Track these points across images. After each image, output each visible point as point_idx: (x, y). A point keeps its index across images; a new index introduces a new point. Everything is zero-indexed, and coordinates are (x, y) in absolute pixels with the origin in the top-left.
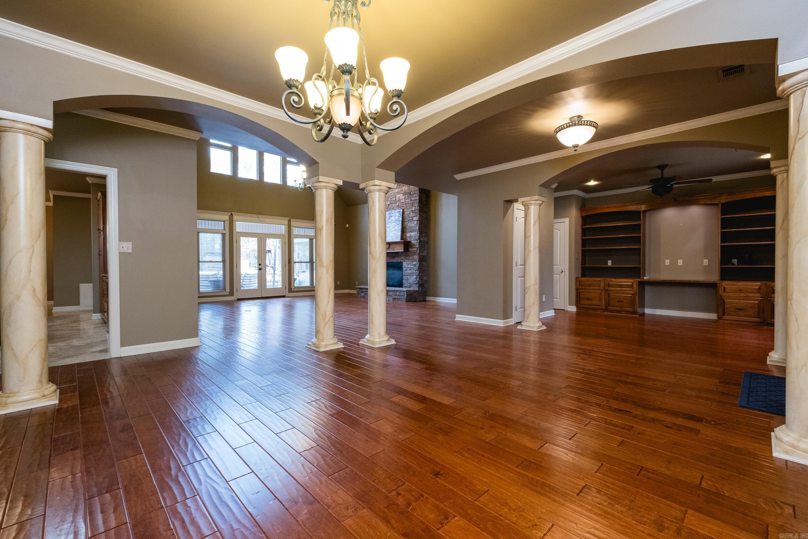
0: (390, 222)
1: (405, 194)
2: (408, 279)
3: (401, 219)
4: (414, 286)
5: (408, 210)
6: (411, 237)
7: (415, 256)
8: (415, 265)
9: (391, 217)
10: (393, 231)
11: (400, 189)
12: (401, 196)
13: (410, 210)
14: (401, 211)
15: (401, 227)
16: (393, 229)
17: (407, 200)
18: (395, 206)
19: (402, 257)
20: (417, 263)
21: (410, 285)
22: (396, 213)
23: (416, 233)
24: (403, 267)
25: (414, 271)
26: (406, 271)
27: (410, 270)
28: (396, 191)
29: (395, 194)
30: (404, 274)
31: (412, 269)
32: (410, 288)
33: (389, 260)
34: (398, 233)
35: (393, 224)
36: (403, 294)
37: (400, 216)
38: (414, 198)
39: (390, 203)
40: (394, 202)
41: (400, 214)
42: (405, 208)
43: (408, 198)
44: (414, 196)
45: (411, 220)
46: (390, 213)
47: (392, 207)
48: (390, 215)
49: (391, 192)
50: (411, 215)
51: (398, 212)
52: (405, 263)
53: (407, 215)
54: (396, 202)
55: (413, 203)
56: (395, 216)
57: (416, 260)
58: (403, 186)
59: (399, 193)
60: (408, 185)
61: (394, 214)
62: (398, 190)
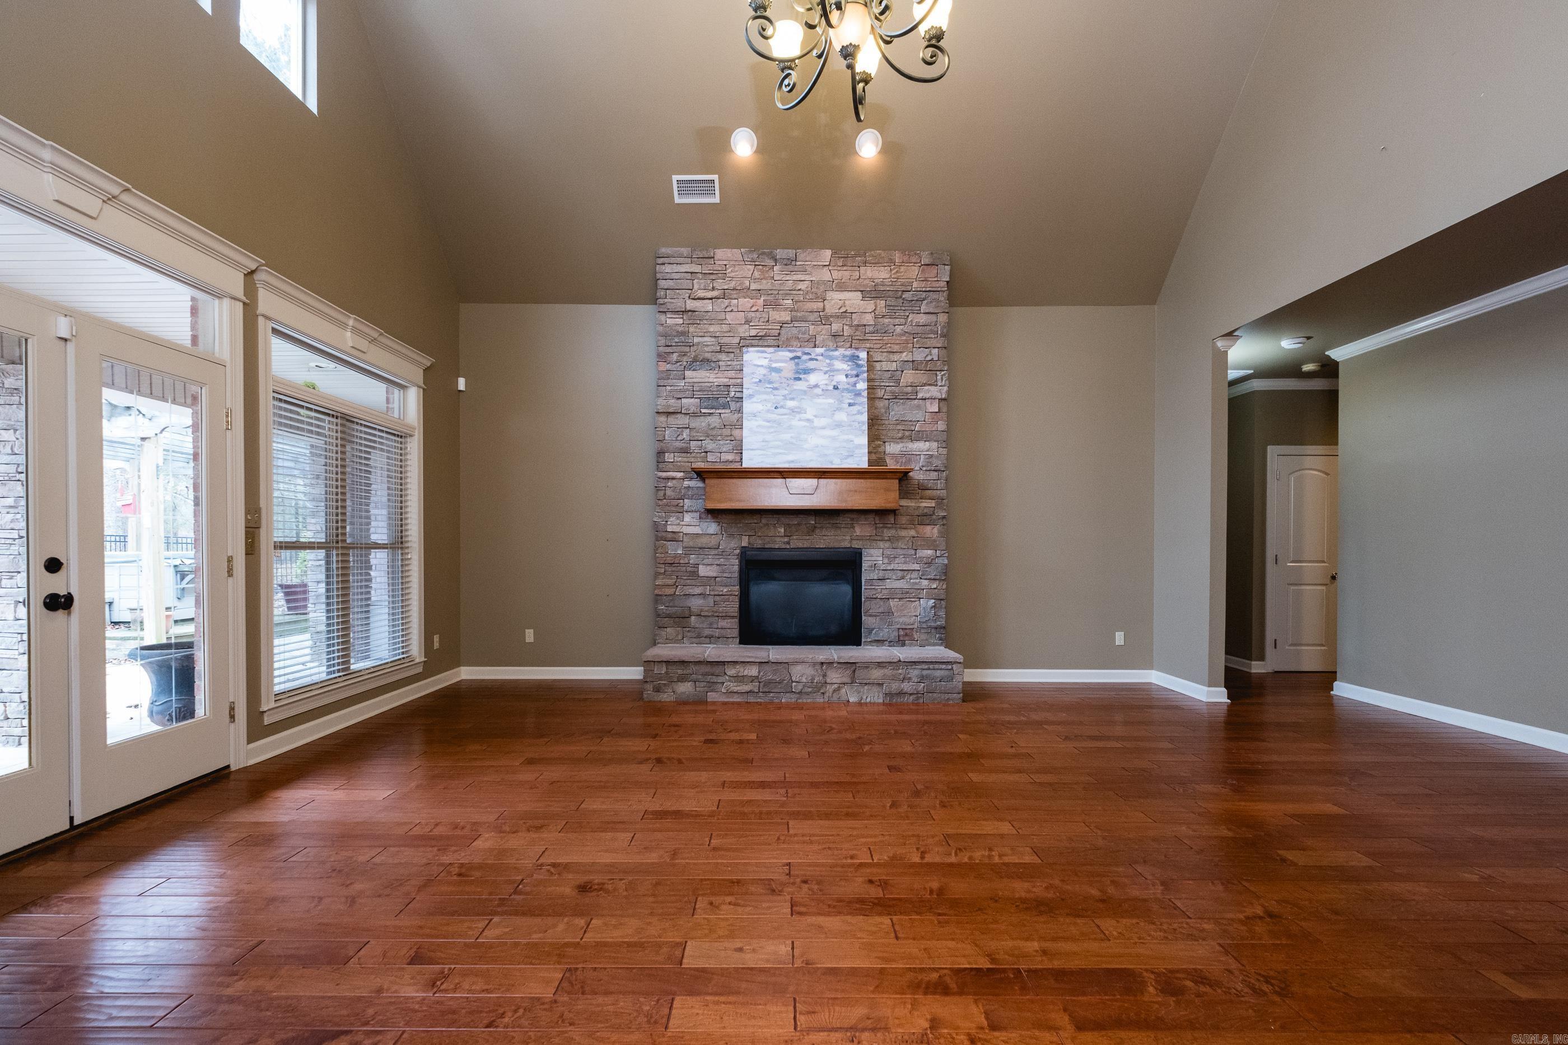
0: (805, 393)
1: (873, 293)
2: (889, 613)
3: (862, 386)
4: (924, 637)
5: (896, 357)
6: (908, 456)
7: (929, 528)
8: (929, 563)
9: (807, 371)
10: (823, 428)
11: (847, 273)
12: (853, 300)
13: (904, 356)
14: (863, 355)
15: (865, 417)
16: (823, 422)
17: (887, 321)
18: (819, 333)
19: (858, 531)
20: (938, 553)
21: (902, 633)
22: (831, 358)
23: (935, 445)
24: (865, 565)
25: (925, 583)
26: (880, 583)
27: (903, 578)
28: (826, 275)
29: (822, 288)
30: (871, 593)
31: (915, 575)
32: (903, 645)
33: (786, 539)
34: (851, 437)
35: (820, 401)
36: (946, 673)
37: (857, 376)
38: (922, 319)
39: (789, 318)
40: (813, 317)
41: (859, 366)
42: (879, 346)
43: (892, 311)
44: (923, 308)
45: (907, 396)
46: (799, 358)
47: (804, 333)
48: (797, 364)
49: (795, 277)
50: (909, 377)
51: (844, 356)
52: (872, 551)
53: (888, 375)
54: (827, 317)
55: (917, 336)
56: (831, 371)
57: (935, 541)
58: (865, 263)
59: (842, 287)
60: (892, 261)
61: (822, 364)
62: (836, 275)
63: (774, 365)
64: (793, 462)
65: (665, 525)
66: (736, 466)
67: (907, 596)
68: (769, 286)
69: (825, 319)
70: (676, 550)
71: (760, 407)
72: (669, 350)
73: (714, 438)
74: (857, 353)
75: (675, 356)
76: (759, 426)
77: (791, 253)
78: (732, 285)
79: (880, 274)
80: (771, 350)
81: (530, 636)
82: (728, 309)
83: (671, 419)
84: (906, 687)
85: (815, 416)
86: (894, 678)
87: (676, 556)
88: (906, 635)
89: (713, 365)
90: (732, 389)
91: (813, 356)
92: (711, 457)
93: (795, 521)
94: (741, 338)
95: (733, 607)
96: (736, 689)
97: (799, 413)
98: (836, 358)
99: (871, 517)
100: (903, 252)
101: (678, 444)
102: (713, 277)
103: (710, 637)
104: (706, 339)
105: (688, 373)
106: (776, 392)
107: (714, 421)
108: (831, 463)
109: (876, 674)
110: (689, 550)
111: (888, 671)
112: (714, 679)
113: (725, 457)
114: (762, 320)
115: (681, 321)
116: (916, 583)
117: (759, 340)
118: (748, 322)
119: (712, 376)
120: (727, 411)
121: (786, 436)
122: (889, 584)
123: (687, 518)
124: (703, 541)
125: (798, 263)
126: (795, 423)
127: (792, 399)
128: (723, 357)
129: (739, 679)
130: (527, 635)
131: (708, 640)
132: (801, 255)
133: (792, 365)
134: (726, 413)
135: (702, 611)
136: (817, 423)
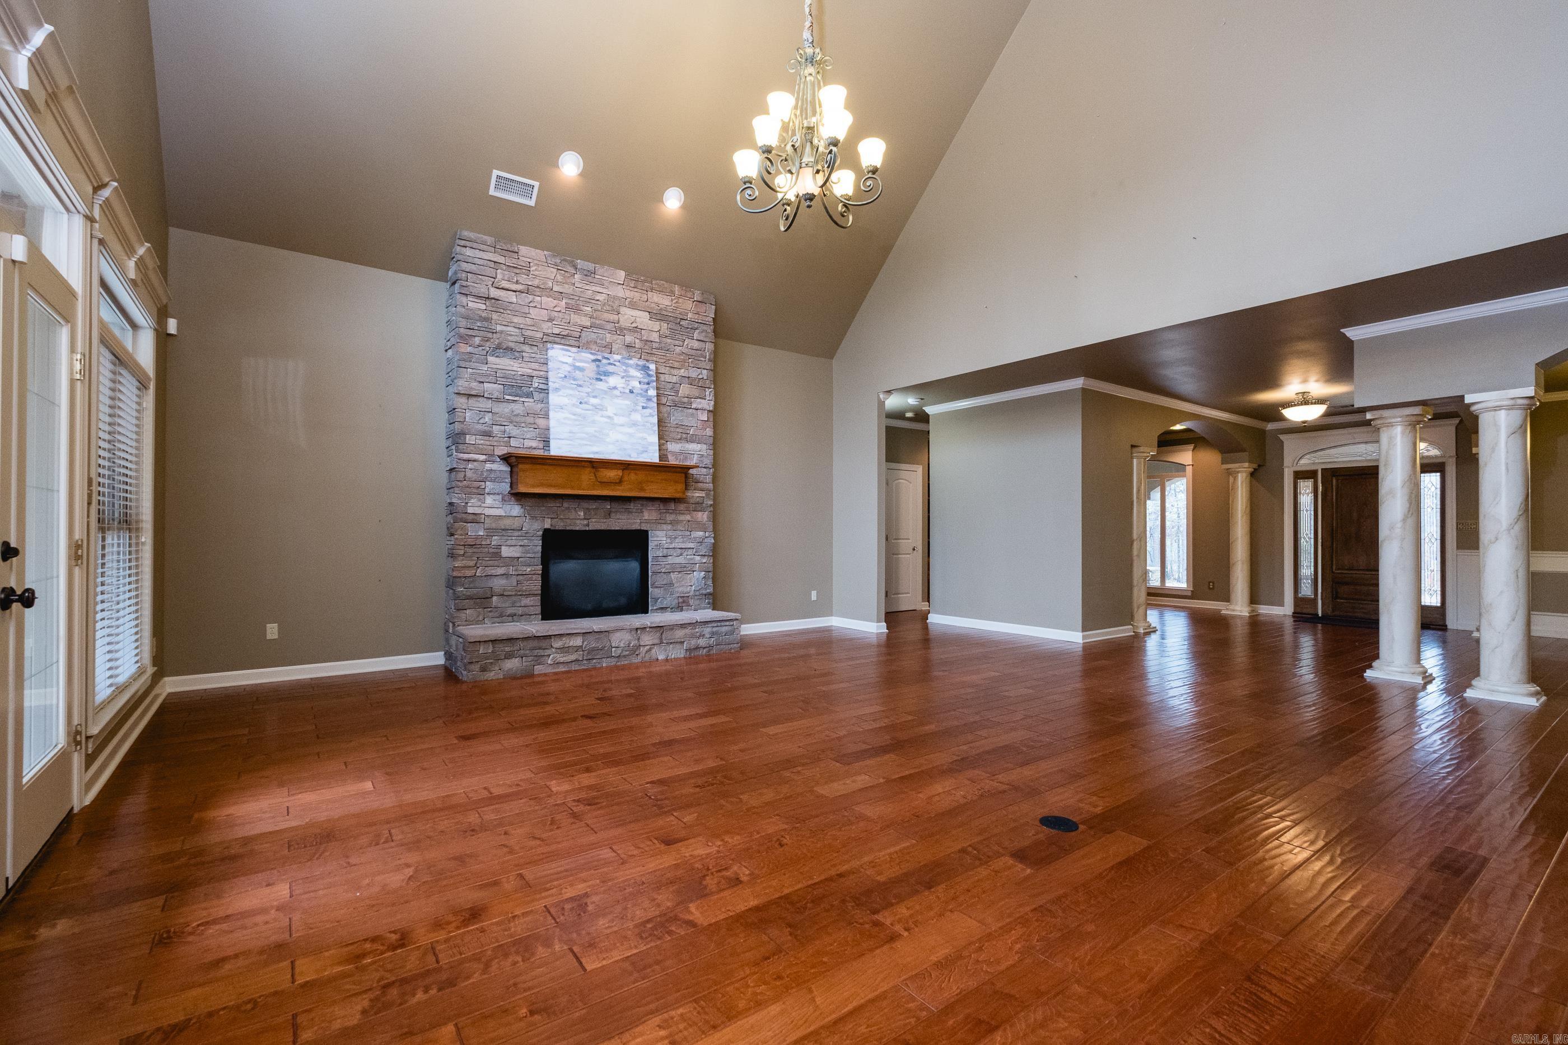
0: (605, 392)
1: (658, 315)
2: (671, 584)
3: (652, 392)
4: (697, 602)
5: (675, 372)
6: (686, 455)
7: (700, 514)
8: (701, 542)
9: (607, 374)
10: (622, 425)
11: (638, 295)
12: (642, 319)
13: (682, 373)
14: (652, 367)
15: (655, 420)
16: (622, 420)
17: (669, 341)
18: (614, 341)
19: (646, 515)
20: (707, 534)
21: (681, 600)
22: (627, 365)
23: (705, 447)
24: (651, 545)
25: (698, 558)
26: (664, 559)
27: (681, 555)
28: (620, 292)
29: (617, 303)
30: (656, 568)
31: (690, 552)
32: (682, 610)
33: (585, 522)
34: (645, 435)
35: (619, 401)
36: (730, 628)
37: (648, 384)
38: (696, 345)
39: (589, 324)
40: (610, 326)
41: (649, 375)
42: (663, 361)
43: (673, 334)
44: (696, 336)
45: (683, 405)
46: (599, 361)
47: (602, 339)
48: (598, 366)
49: (594, 288)
50: (685, 390)
51: (637, 365)
52: (658, 533)
53: (670, 386)
54: (621, 329)
55: (692, 358)
56: (626, 377)
57: (705, 524)
58: (652, 289)
59: (633, 306)
60: (672, 293)
61: (619, 369)
62: (628, 294)
63: (578, 364)
64: (597, 453)
65: (465, 507)
66: (540, 453)
67: (685, 569)
68: (570, 291)
69: (620, 331)
70: (477, 531)
71: (565, 401)
72: (470, 332)
73: (517, 425)
74: (648, 364)
75: (477, 340)
76: (565, 418)
77: (590, 266)
78: (536, 282)
79: (663, 301)
80: (575, 350)
81: (272, 631)
82: (531, 305)
83: (472, 401)
84: (702, 642)
85: (615, 414)
86: (693, 636)
87: (477, 537)
88: (684, 602)
89: (517, 354)
90: (535, 380)
91: (611, 361)
92: (513, 442)
93: (593, 505)
94: (545, 334)
95: (536, 585)
96: (562, 660)
97: (601, 410)
98: (631, 366)
99: (657, 504)
100: (681, 285)
101: (480, 427)
102: (518, 271)
103: (512, 615)
104: (509, 329)
105: (490, 359)
106: (580, 389)
107: (518, 408)
108: (630, 456)
109: (680, 634)
110: (491, 532)
111: (688, 631)
112: (541, 652)
113: (528, 443)
114: (564, 320)
115: (484, 307)
116: (691, 559)
117: (562, 339)
118: (551, 320)
119: (516, 365)
120: (531, 400)
121: (591, 430)
122: (670, 560)
123: (489, 500)
124: (507, 523)
125: (597, 277)
126: (597, 418)
127: (595, 397)
128: (526, 348)
129: (565, 650)
130: (269, 631)
131: (510, 618)
132: (601, 270)
133: (593, 366)
134: (529, 402)
135: (504, 590)
136: (618, 420)
